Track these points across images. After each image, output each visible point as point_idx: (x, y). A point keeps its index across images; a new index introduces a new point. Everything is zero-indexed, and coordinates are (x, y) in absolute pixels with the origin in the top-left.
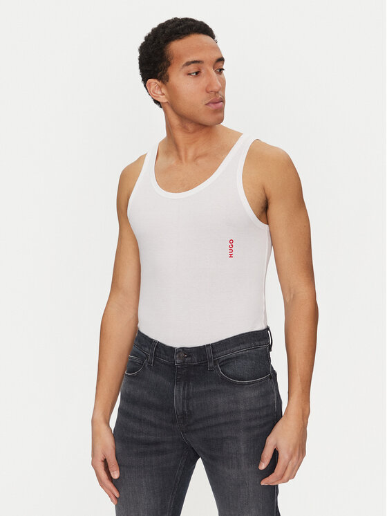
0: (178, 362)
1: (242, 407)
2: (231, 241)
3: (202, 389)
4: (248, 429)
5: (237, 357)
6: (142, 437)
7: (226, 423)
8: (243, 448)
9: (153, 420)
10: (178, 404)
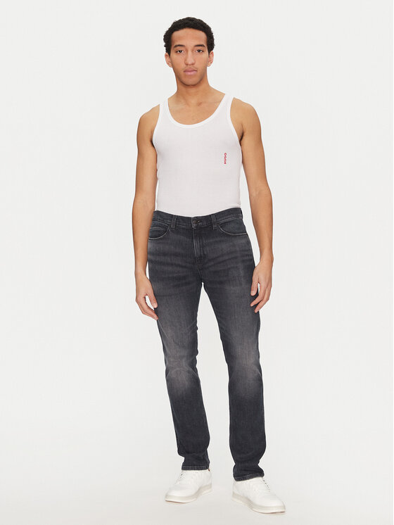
0: (194, 226)
1: (238, 249)
2: (225, 154)
3: (211, 241)
4: (243, 261)
5: (229, 222)
6: (175, 275)
7: (229, 259)
8: (242, 273)
9: (180, 263)
10: (197, 251)
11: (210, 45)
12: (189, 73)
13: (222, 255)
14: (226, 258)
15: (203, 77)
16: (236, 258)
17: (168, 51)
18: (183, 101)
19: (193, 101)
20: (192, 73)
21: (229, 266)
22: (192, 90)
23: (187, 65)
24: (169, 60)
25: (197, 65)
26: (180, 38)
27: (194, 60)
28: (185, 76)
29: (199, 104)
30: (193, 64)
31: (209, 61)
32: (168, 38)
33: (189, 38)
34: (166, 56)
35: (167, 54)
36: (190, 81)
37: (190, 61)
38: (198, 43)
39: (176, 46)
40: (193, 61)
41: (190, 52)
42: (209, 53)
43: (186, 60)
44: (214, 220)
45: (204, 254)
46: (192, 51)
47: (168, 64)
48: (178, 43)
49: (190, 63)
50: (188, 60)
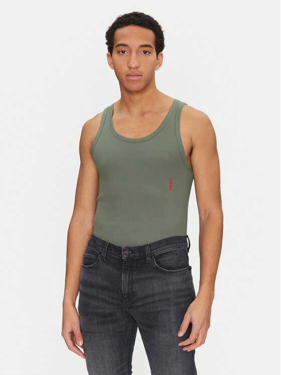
11: (159, 45)
12: (132, 78)
13: (153, 295)
14: (157, 298)
15: (149, 82)
16: (168, 299)
17: (110, 50)
18: (125, 109)
19: (136, 110)
20: (136, 78)
21: (159, 309)
22: (136, 97)
23: (130, 68)
24: (111, 61)
25: (142, 69)
26: (124, 36)
27: (139, 63)
28: (128, 81)
29: (143, 114)
30: (137, 68)
31: (158, 63)
32: (111, 36)
33: (133, 36)
34: (108, 55)
35: (109, 53)
36: (134, 86)
37: (134, 64)
38: (144, 43)
39: (118, 45)
40: (137, 64)
41: (134, 54)
42: (157, 54)
43: (129, 62)
44: (148, 251)
45: (133, 292)
46: (137, 52)
47: (110, 65)
48: (120, 42)
49: (133, 66)
50: (131, 62)
